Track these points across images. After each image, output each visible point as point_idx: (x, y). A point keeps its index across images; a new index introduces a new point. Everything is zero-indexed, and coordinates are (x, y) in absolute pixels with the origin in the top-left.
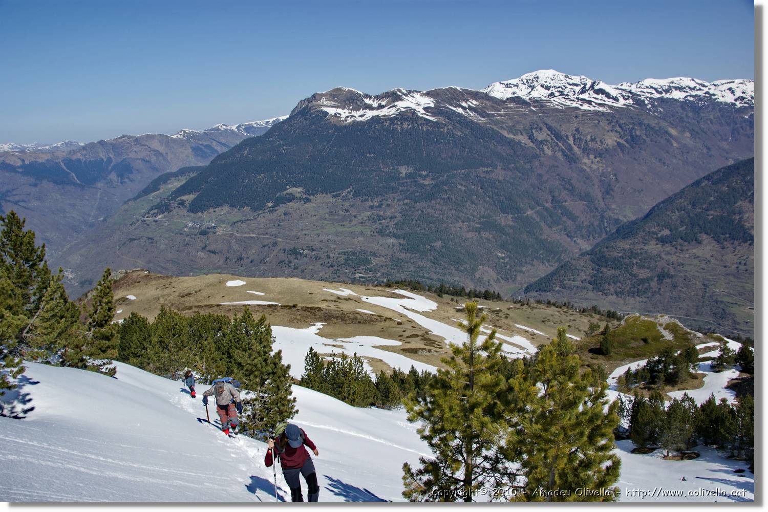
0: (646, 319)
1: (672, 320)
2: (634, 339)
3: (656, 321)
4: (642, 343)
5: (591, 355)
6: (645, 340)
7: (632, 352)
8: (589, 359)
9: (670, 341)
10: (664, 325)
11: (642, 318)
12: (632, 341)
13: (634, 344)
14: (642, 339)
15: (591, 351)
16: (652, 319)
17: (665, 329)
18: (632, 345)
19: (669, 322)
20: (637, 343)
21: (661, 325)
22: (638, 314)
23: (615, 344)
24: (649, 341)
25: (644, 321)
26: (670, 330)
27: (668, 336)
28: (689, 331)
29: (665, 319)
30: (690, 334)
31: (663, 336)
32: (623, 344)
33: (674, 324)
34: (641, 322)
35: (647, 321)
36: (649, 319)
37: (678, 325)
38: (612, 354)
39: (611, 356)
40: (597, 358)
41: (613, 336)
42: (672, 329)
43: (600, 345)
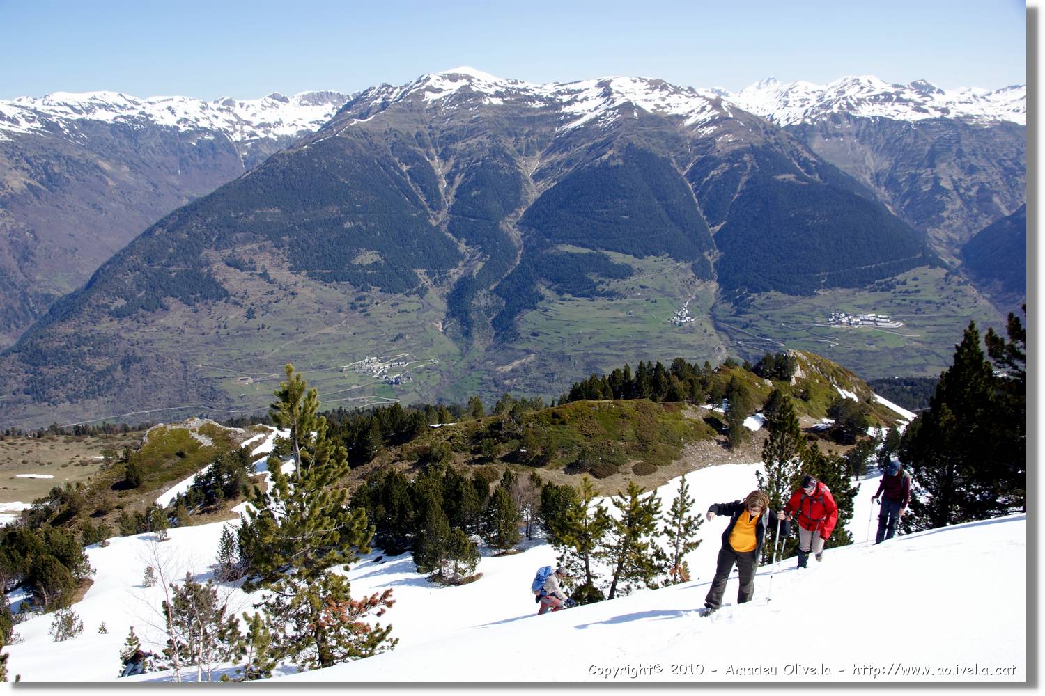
0: (174, 427)
1: (205, 421)
2: (167, 456)
3: (187, 427)
4: (178, 459)
5: (116, 492)
6: (181, 455)
7: (170, 473)
8: (117, 499)
9: (210, 446)
10: (198, 430)
11: (169, 427)
12: (165, 460)
13: (168, 463)
14: (177, 454)
15: (115, 487)
16: (181, 426)
17: (200, 434)
18: (166, 465)
19: (202, 424)
20: (171, 460)
21: (194, 430)
22: (162, 425)
23: (145, 470)
24: (186, 453)
25: (172, 431)
26: (206, 434)
27: (206, 442)
28: (227, 429)
29: (197, 423)
30: (229, 432)
31: (200, 444)
32: (155, 467)
33: (208, 424)
34: (168, 433)
35: (176, 430)
36: (178, 427)
37: (213, 425)
38: (144, 483)
39: (144, 487)
40: (127, 494)
41: (140, 460)
42: (208, 431)
43: (127, 477)
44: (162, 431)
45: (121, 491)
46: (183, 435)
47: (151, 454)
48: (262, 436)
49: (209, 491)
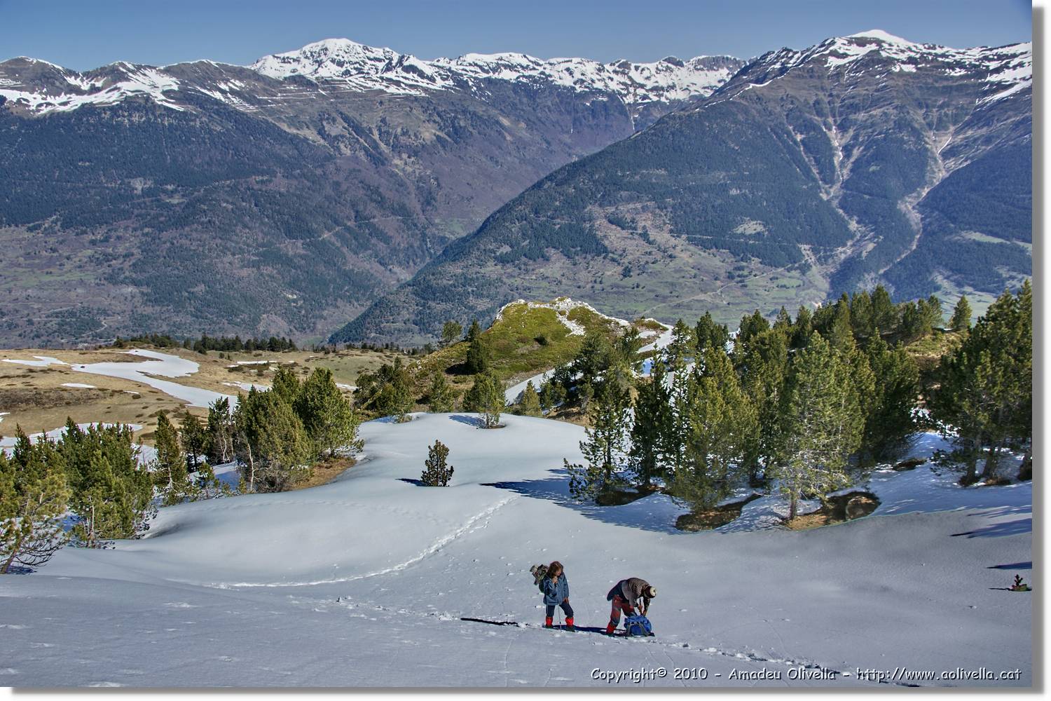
0: (537, 306)
1: (579, 304)
2: (523, 341)
3: (555, 307)
4: (536, 346)
5: (452, 377)
6: (541, 341)
7: (523, 362)
8: (452, 385)
9: (581, 336)
10: (567, 314)
11: (531, 305)
12: (520, 345)
13: (523, 349)
14: (536, 340)
15: (451, 371)
16: (547, 306)
17: (569, 319)
18: (520, 351)
19: (573, 307)
20: (528, 346)
21: (562, 313)
22: (522, 301)
23: (493, 353)
24: (549, 340)
25: (534, 309)
26: (578, 320)
27: (578, 330)
28: (607, 318)
29: (567, 304)
30: (609, 322)
31: (569, 331)
32: (505, 351)
33: (582, 309)
34: (530, 312)
35: (539, 309)
36: (542, 306)
37: (588, 310)
38: (489, 369)
39: (487, 373)
41: (488, 341)
42: (581, 317)
43: (468, 358)
44: (521, 309)
45: (459, 376)
46: (547, 317)
47: (504, 334)
48: (653, 333)
49: (573, 389)
